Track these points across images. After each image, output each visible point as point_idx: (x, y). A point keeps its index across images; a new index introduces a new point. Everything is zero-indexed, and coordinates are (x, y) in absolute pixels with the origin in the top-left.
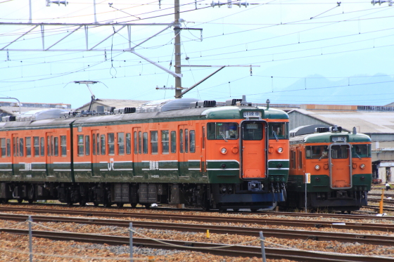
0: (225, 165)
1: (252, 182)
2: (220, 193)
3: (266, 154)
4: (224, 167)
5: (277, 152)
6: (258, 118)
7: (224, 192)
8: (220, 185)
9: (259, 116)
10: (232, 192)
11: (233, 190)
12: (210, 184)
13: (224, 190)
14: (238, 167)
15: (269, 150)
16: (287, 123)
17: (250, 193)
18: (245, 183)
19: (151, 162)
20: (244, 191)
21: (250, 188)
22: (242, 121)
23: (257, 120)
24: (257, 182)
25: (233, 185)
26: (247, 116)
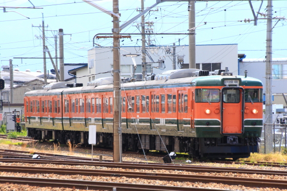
0: (208, 123)
1: (231, 136)
2: (205, 145)
3: (243, 115)
4: (208, 125)
5: (252, 113)
6: (236, 85)
7: (208, 145)
8: (205, 139)
9: (238, 84)
10: (215, 145)
11: (215, 143)
12: (198, 138)
13: (208, 143)
14: (220, 125)
15: (245, 111)
16: (262, 89)
17: (229, 145)
18: (225, 138)
19: (161, 119)
20: (224, 144)
21: (228, 142)
22: (223, 87)
23: (235, 87)
24: (234, 137)
25: (215, 139)
26: (227, 83)
